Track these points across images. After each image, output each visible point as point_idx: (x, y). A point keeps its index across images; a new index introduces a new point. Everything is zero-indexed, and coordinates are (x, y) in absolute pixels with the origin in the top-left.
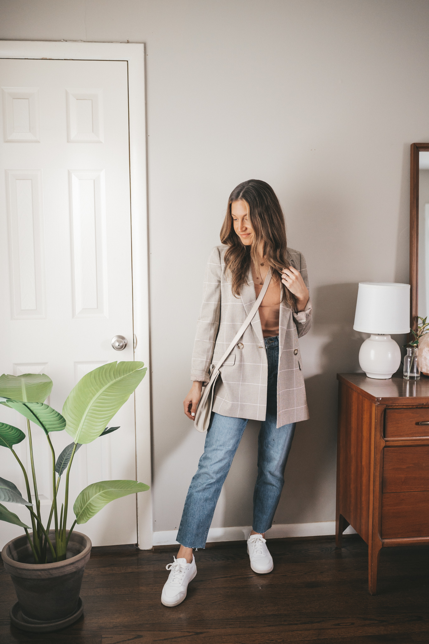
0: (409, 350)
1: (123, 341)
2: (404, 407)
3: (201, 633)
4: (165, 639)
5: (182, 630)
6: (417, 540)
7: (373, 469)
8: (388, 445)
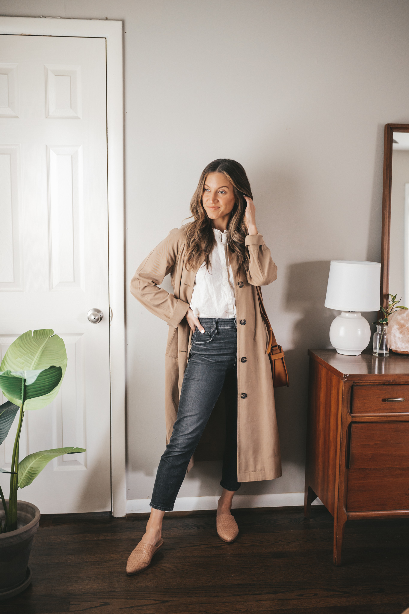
0: (379, 327)
1: (99, 314)
2: (371, 384)
3: (167, 601)
4: (132, 607)
5: (148, 598)
6: (382, 514)
7: (340, 444)
8: (355, 421)
